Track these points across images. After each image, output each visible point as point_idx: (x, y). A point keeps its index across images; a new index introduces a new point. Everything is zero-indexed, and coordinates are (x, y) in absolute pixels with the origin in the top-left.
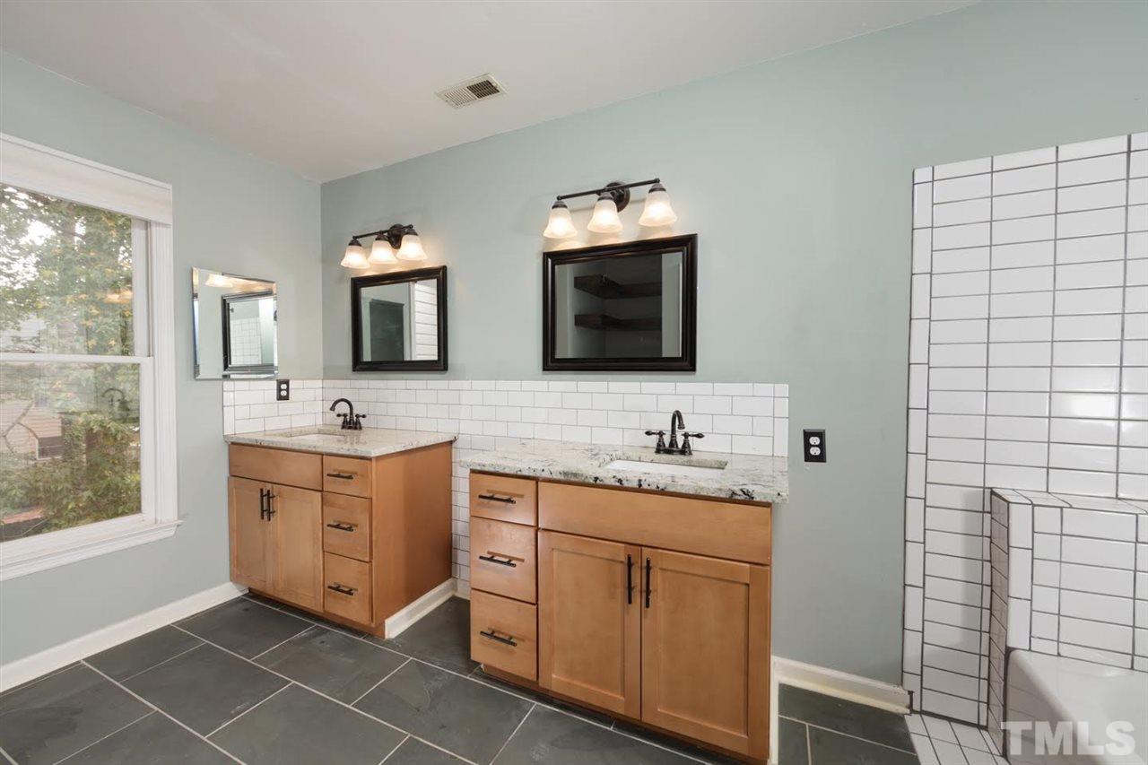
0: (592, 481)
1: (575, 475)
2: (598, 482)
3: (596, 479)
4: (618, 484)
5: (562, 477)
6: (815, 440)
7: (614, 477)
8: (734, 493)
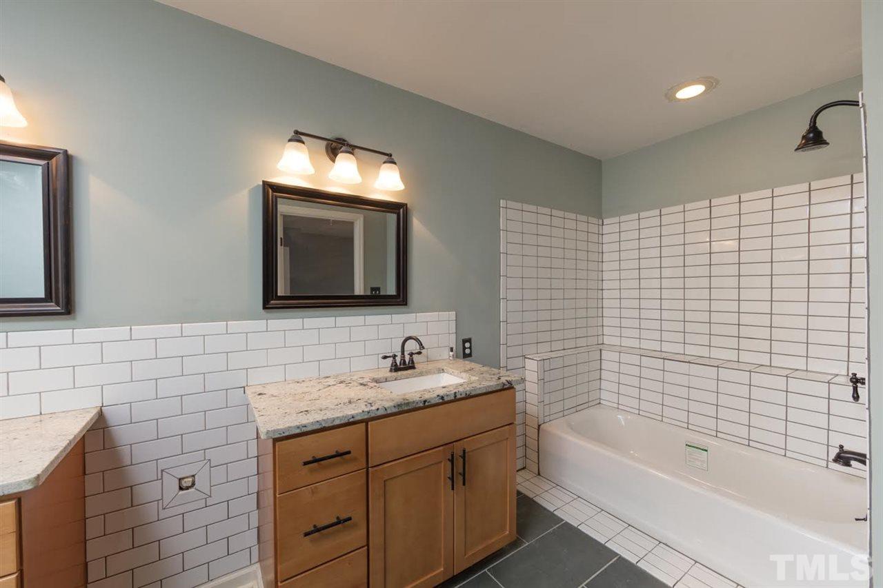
0: (421, 405)
1: (408, 404)
2: (427, 404)
3: (425, 401)
4: (441, 401)
5: (395, 410)
6: (467, 345)
7: (438, 396)
8: (504, 385)
